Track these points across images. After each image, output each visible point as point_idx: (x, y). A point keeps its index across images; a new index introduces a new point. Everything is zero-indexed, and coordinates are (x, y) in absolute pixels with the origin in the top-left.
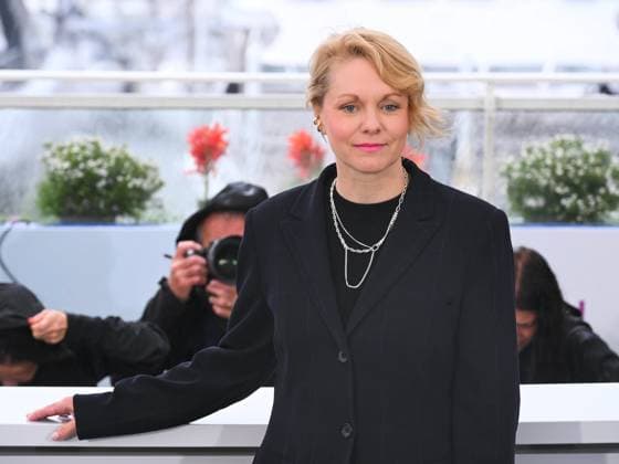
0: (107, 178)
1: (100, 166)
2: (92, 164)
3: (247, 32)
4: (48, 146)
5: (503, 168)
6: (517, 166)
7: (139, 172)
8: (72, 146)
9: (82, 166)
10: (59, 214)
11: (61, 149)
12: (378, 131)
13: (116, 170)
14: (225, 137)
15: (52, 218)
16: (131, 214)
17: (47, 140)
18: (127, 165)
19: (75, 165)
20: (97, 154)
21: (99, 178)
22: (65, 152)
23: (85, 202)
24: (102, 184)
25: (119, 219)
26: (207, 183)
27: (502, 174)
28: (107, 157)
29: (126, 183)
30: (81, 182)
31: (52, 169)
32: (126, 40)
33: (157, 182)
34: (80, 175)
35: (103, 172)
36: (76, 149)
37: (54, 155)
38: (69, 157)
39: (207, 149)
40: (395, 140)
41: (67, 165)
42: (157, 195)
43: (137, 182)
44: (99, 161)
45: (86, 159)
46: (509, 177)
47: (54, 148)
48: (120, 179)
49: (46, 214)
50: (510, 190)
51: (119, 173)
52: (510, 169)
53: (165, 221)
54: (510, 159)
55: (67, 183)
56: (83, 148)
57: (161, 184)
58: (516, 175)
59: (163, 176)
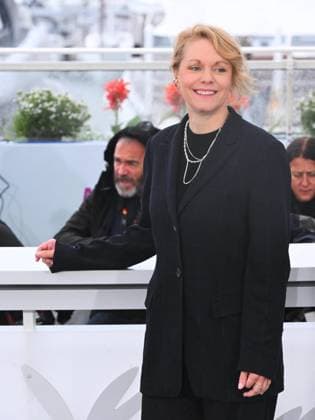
0: (56, 113)
1: (51, 106)
2: (46, 104)
3: (145, 16)
4: (20, 94)
5: (298, 105)
6: (307, 103)
7: (75, 110)
8: (34, 94)
9: (40, 106)
10: (27, 136)
11: (28, 96)
12: (211, 83)
13: (62, 108)
14: (128, 87)
15: (23, 138)
16: (71, 135)
17: (19, 91)
18: (68, 105)
19: (37, 105)
20: (50, 99)
21: (51, 113)
22: (30, 97)
23: (43, 128)
24: (53, 116)
25: (64, 138)
26: (117, 116)
27: (298, 109)
28: (55, 100)
29: (67, 116)
30: (40, 116)
31: (22, 108)
32: (66, 21)
33: (86, 115)
34: (40, 111)
35: (53, 109)
36: (36, 96)
37: (23, 100)
38: (33, 101)
39: (117, 95)
40: (222, 89)
41: (31, 105)
42: (86, 123)
43: (75, 115)
44: (51, 103)
45: (43, 102)
46: (302, 110)
47: (23, 95)
48: (64, 114)
49: (19, 136)
50: (303, 118)
51: (63, 110)
52: (302, 105)
53: (92, 139)
54: (302, 99)
55: (32, 116)
56: (41, 95)
57: (89, 117)
58: (306, 109)
59: (90, 112)
